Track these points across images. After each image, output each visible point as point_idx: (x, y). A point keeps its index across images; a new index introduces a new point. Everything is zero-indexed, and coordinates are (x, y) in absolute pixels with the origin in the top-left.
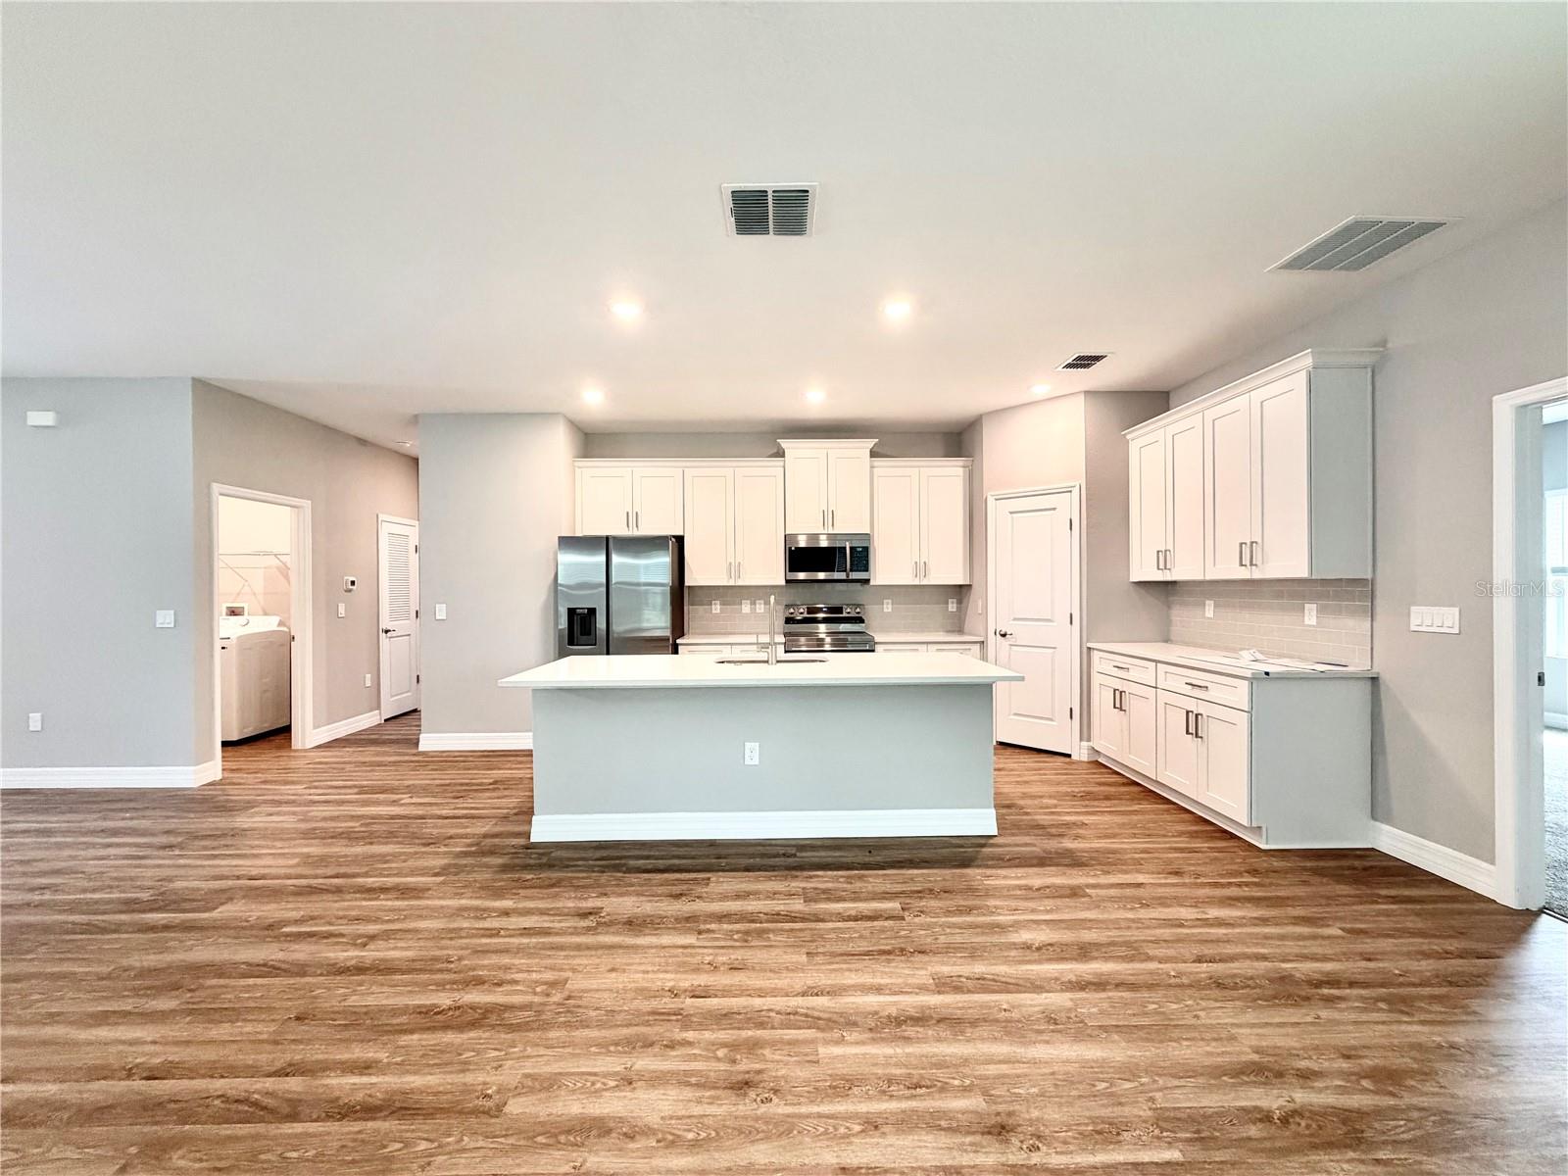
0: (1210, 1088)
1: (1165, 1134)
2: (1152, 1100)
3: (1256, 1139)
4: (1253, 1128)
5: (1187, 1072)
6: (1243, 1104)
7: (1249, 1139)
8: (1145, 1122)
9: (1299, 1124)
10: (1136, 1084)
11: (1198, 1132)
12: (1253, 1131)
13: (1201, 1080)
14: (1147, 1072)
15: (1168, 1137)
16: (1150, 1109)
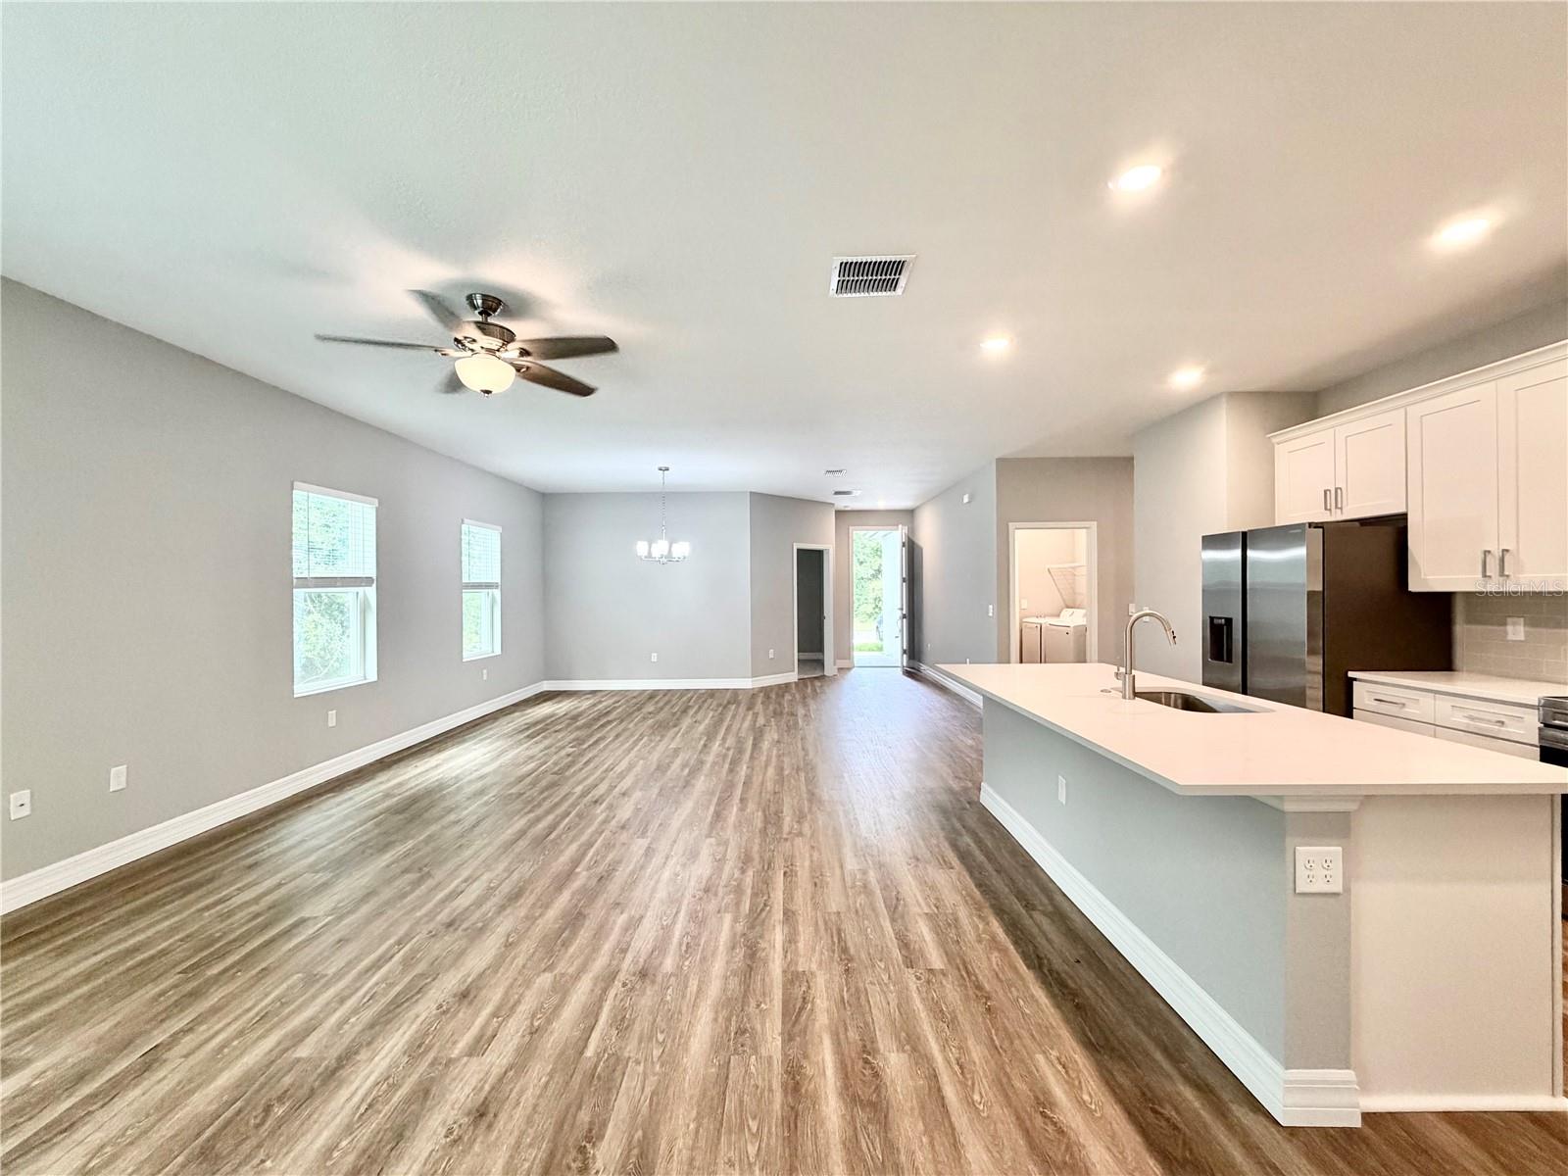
0: (635, 1113)
1: (606, 1055)
2: (638, 1063)
3: (577, 1112)
4: (587, 1119)
5: (658, 1104)
6: (611, 1125)
7: (579, 1108)
8: (620, 1048)
9: (574, 1161)
10: (655, 1059)
11: (599, 1078)
12: (584, 1116)
13: (645, 1110)
14: (666, 1074)
15: (603, 1056)
16: (629, 1058)
